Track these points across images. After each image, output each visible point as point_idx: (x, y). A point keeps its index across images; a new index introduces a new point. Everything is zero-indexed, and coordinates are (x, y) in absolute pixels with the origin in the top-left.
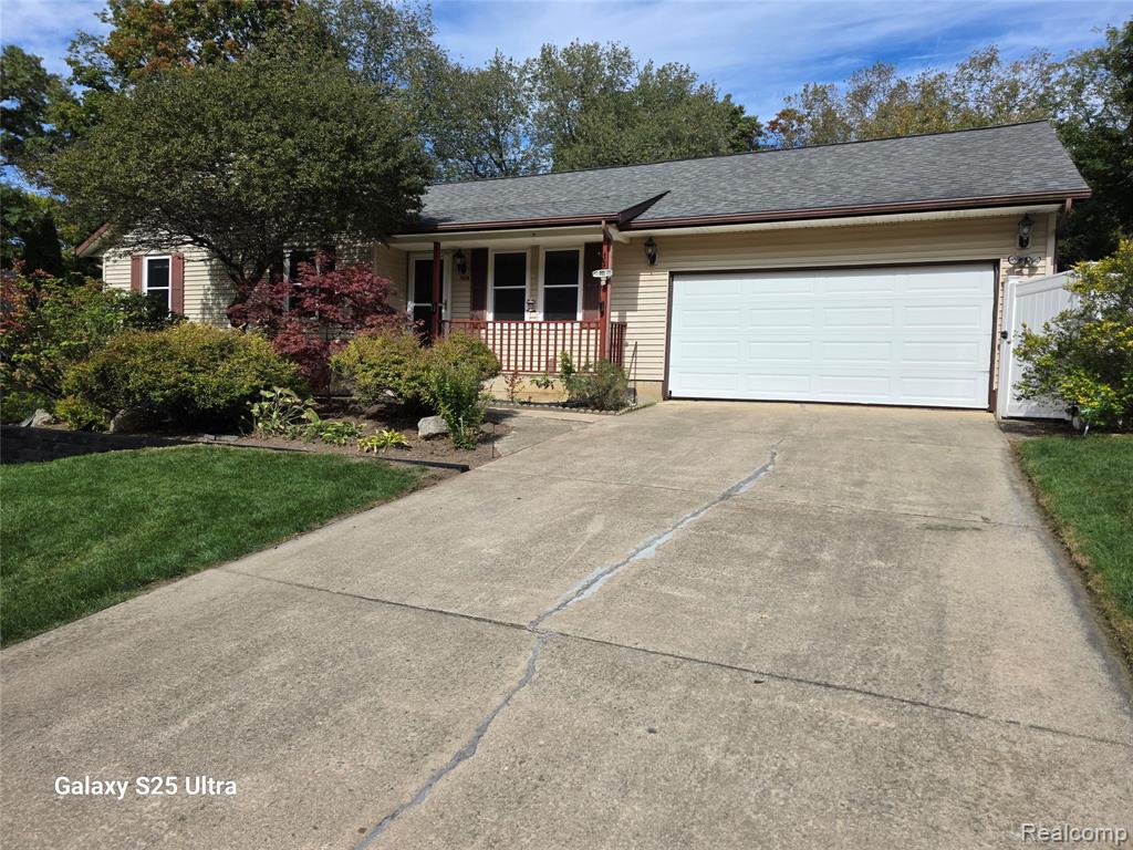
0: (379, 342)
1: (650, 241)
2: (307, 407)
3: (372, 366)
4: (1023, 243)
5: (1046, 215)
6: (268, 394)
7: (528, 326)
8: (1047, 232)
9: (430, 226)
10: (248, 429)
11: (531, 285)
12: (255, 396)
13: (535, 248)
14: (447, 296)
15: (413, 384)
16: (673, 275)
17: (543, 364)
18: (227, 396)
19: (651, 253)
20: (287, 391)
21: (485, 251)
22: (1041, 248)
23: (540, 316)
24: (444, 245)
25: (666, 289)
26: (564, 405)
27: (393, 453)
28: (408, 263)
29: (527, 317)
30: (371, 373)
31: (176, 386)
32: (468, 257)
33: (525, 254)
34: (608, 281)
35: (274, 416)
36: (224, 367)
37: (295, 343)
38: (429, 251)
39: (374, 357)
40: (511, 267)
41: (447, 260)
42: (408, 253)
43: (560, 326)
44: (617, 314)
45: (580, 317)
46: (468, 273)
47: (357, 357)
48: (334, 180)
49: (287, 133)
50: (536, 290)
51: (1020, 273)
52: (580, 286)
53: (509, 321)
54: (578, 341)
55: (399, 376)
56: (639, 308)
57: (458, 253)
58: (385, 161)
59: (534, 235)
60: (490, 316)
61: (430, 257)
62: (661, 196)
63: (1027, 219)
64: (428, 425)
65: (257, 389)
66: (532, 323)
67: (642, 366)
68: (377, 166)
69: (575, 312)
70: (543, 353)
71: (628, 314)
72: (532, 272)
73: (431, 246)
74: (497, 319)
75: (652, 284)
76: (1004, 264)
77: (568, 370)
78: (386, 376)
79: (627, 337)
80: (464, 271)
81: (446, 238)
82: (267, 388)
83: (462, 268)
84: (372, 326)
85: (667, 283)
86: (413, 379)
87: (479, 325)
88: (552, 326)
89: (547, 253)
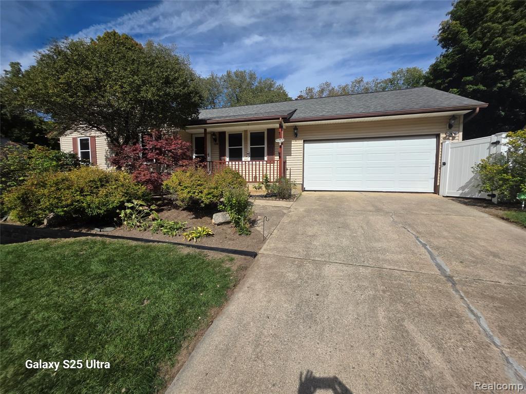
0: (188, 174)
1: (296, 128)
2: (151, 210)
3: (186, 188)
4: (450, 126)
5: (459, 116)
6: (130, 205)
7: (244, 163)
8: (459, 123)
9: (204, 122)
10: (119, 224)
11: (245, 146)
12: (122, 207)
13: (246, 131)
14: (209, 151)
15: (209, 197)
16: (304, 141)
17: (251, 178)
18: (104, 208)
19: (295, 133)
20: (140, 202)
21: (223, 133)
22: (457, 129)
23: (249, 159)
24: (208, 130)
25: (302, 147)
26: (266, 196)
27: (205, 239)
28: (192, 139)
29: (243, 159)
30: (186, 191)
31: (72, 204)
32: (218, 135)
33: (241, 134)
34: (282, 144)
35: (134, 217)
36: (102, 191)
37: (144, 175)
38: (202, 133)
39: (187, 182)
40: (236, 139)
41: (209, 137)
42: (192, 134)
43: (258, 163)
45: (266, 158)
46: (218, 142)
47: (177, 183)
48: (160, 96)
51: (449, 139)
52: (266, 146)
53: (235, 161)
54: (267, 169)
55: (201, 192)
56: (292, 154)
57: (213, 134)
58: (184, 89)
59: (248, 125)
60: (227, 159)
61: (203, 136)
62: (295, 111)
63: (454, 117)
64: (218, 218)
65: (123, 203)
66: (245, 162)
67: (293, 178)
68: (180, 91)
69: (263, 156)
70: (251, 174)
71: (287, 157)
72: (245, 141)
73: (203, 131)
74: (230, 160)
75: (296, 145)
76: (442, 136)
77: (267, 181)
78: (194, 193)
79: (287, 166)
80: (216, 141)
81: (209, 127)
82: (129, 201)
83: (215, 140)
84: (183, 166)
85: (302, 144)
86: (209, 194)
87: (223, 163)
88: (254, 163)
89: (251, 133)
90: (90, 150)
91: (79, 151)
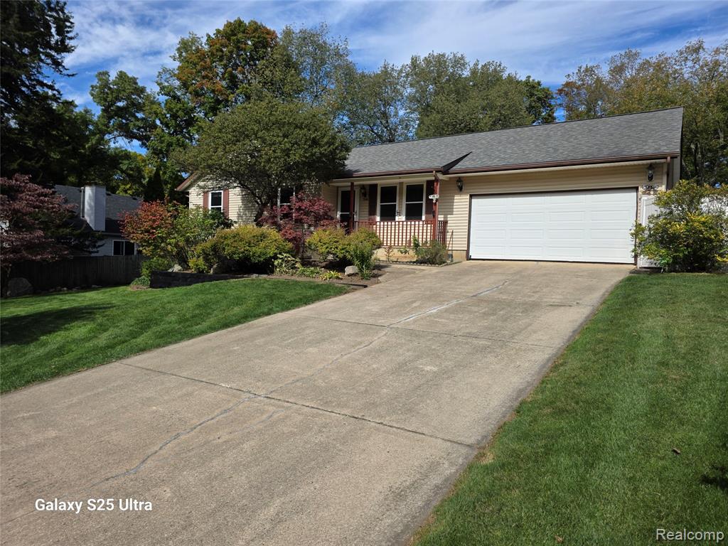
0: (327, 233)
1: (459, 180)
2: (297, 262)
3: (325, 244)
4: (651, 178)
5: (662, 163)
6: (281, 257)
7: (397, 223)
8: (662, 172)
9: (349, 175)
10: (272, 272)
11: (399, 202)
12: (275, 257)
13: (401, 184)
14: (357, 208)
15: (343, 251)
16: (471, 196)
17: (404, 242)
18: (264, 257)
19: (460, 185)
20: (288, 255)
21: (376, 186)
22: (659, 181)
23: (403, 218)
24: (355, 183)
25: (468, 203)
26: (414, 262)
27: (335, 280)
28: (338, 193)
29: (397, 218)
30: (325, 246)
31: (244, 252)
32: (368, 188)
33: (396, 187)
34: (437, 200)
35: (284, 265)
36: (262, 244)
37: (290, 234)
38: (348, 187)
39: (326, 239)
40: (389, 193)
41: (357, 191)
42: (338, 187)
43: (413, 223)
44: (443, 216)
45: (424, 218)
46: (367, 196)
47: (318, 239)
48: (306, 157)
49: (285, 136)
50: (401, 204)
51: (649, 194)
52: (424, 202)
53: (388, 220)
54: (422, 230)
55: (337, 248)
56: (454, 213)
57: (363, 187)
58: (329, 147)
59: (400, 178)
60: (378, 219)
61: (349, 189)
62: (467, 155)
63: (651, 167)
64: (349, 270)
65: (276, 254)
66: (399, 222)
67: (456, 243)
68: (325, 150)
69: (421, 216)
70: (404, 237)
71: (449, 216)
72: (399, 196)
73: (350, 184)
74: (382, 220)
75: (461, 201)
76: (640, 189)
77: (417, 245)
78: (331, 248)
79: (448, 228)
80: (365, 196)
81: (357, 181)
82: (280, 254)
83: (364, 194)
84: (323, 225)
85: (468, 200)
86: (343, 249)
87: (373, 223)
88: (409, 223)
89: (407, 186)
90: (222, 206)
91: (210, 207)
